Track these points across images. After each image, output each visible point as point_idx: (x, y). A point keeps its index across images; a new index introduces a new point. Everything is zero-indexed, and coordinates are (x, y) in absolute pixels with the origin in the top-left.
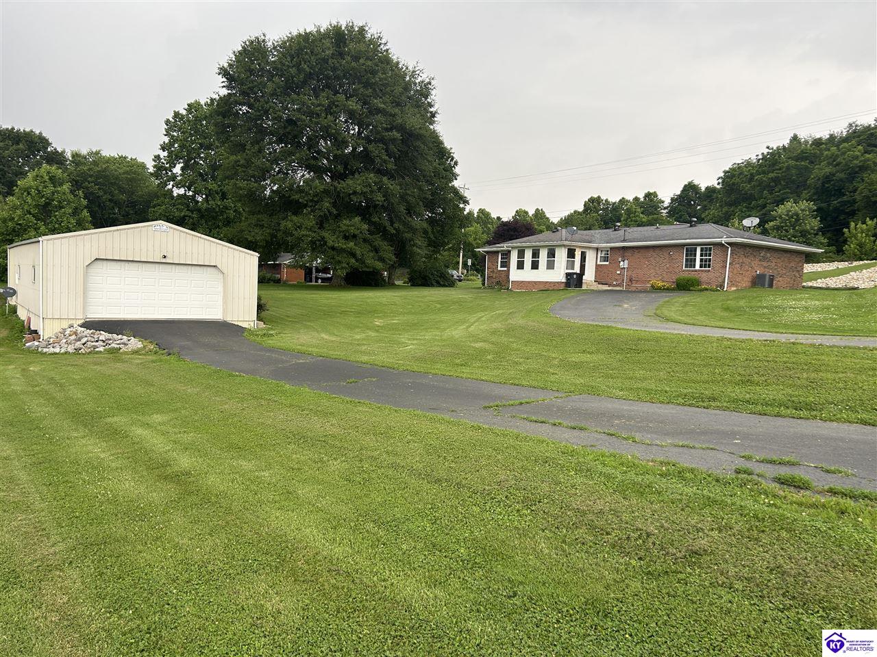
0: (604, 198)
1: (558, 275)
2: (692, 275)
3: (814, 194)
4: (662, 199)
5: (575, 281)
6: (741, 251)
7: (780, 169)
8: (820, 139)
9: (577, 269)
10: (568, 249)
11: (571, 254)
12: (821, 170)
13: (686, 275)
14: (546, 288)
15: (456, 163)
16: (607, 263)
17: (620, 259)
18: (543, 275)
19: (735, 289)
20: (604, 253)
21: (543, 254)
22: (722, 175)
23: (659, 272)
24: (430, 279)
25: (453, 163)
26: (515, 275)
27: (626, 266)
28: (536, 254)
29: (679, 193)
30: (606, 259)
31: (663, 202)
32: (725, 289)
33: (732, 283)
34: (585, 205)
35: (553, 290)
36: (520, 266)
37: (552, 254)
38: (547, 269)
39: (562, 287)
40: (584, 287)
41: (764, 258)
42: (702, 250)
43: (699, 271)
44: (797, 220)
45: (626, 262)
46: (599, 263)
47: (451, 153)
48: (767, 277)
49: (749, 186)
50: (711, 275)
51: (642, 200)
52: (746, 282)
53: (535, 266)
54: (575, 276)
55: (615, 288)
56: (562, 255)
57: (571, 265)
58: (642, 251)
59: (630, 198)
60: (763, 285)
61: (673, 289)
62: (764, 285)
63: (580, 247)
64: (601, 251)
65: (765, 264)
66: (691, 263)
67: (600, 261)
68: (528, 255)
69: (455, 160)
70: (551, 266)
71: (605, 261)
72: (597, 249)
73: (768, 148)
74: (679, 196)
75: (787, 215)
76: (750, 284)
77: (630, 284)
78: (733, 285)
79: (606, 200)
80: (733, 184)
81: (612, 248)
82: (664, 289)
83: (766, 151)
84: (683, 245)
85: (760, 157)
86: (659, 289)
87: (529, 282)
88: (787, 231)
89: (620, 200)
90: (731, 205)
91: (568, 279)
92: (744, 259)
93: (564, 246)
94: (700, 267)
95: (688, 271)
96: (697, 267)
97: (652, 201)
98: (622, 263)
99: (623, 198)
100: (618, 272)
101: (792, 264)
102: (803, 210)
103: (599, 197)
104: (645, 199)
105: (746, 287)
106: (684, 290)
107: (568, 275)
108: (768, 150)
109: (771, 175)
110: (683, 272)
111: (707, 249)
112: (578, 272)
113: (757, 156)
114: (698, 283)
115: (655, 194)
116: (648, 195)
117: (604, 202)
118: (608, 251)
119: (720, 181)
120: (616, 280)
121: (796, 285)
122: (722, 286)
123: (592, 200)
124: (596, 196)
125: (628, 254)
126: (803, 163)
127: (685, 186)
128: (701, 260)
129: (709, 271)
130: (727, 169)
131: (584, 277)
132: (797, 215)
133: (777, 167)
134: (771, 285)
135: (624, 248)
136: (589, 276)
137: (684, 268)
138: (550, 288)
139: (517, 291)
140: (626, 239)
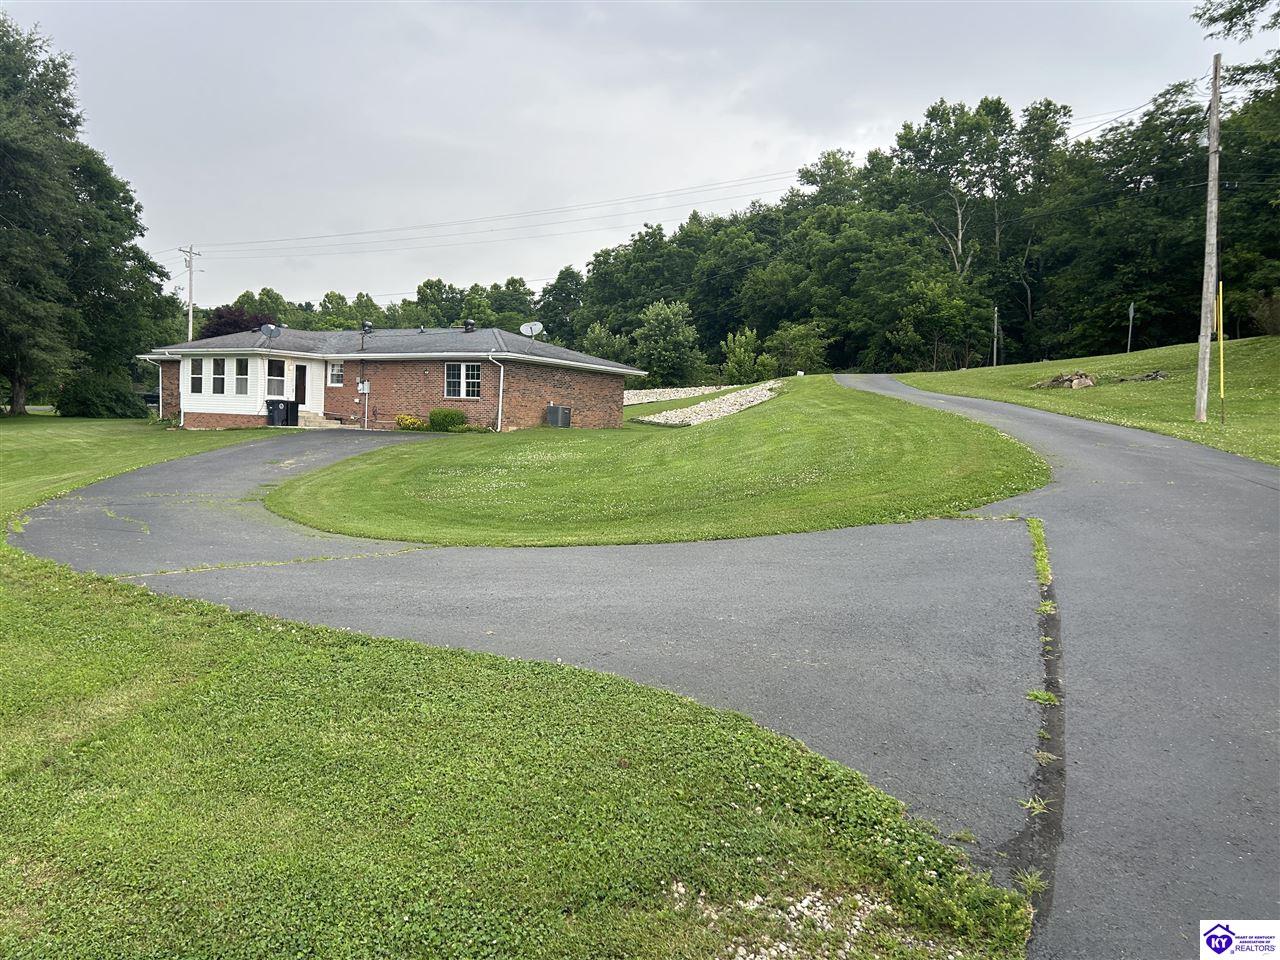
0: (446, 282)
1: (254, 401)
2: (456, 408)
3: (700, 293)
4: (532, 290)
5: (284, 414)
6: (522, 373)
7: (662, 256)
8: (720, 220)
9: (289, 395)
10: (270, 362)
11: (276, 368)
12: (707, 261)
13: (447, 407)
14: (236, 425)
15: (139, 208)
16: (341, 385)
17: (358, 380)
18: (230, 403)
19: (515, 428)
20: (335, 368)
21: (231, 367)
22: (592, 259)
23: (413, 401)
24: (94, 404)
25: (133, 208)
26: (189, 403)
27: (367, 391)
28: (219, 367)
29: (553, 281)
30: (338, 379)
31: (533, 294)
32: (498, 430)
33: (509, 421)
34: (419, 293)
35: (247, 428)
36: (197, 387)
37: (242, 368)
38: (237, 393)
39: (261, 423)
40: (301, 425)
41: (560, 384)
42: (468, 367)
43: (465, 400)
44: (669, 327)
45: (367, 384)
46: (329, 384)
47: (128, 191)
48: (560, 411)
49: (624, 277)
50: (481, 407)
51: (504, 288)
52: (532, 418)
53: (219, 387)
55: (351, 427)
56: (258, 370)
57: (276, 387)
58: (388, 367)
59: (487, 285)
60: (555, 423)
61: (425, 429)
62: (557, 423)
63: (292, 358)
64: (333, 366)
65: (563, 392)
66: (454, 388)
67: (332, 382)
68: (208, 368)
69: (136, 202)
70: (242, 388)
71: (338, 382)
72: (326, 362)
73: (646, 225)
74: (554, 287)
75: (657, 320)
76: (539, 421)
77: (373, 419)
78: (511, 423)
79: (450, 287)
80: (606, 273)
81: (347, 362)
82: (414, 429)
83: (644, 230)
84: (442, 361)
85: (637, 237)
86: (407, 428)
87: (211, 415)
88: (656, 342)
89: (472, 287)
90: (605, 302)
91: (270, 411)
92: (528, 384)
93: (261, 356)
94: (468, 395)
95: (450, 400)
96: (463, 395)
97: (516, 290)
98: (361, 385)
99: (476, 285)
100: (357, 400)
101: (606, 392)
102: (675, 315)
103: (439, 281)
104: (508, 288)
105: (533, 426)
106: (440, 430)
107: (270, 403)
108: (646, 229)
109: (650, 264)
110: (444, 403)
111: (476, 367)
112: (292, 399)
113: (633, 236)
114: (463, 420)
115: (521, 282)
116: (512, 282)
117: (447, 288)
118: (341, 366)
119: (591, 267)
120: (355, 413)
121: (614, 421)
122: (494, 425)
123: (429, 285)
124: (435, 279)
125: (369, 371)
126: (687, 250)
127: (562, 273)
128: (468, 385)
129: (477, 401)
130: (599, 252)
131: (302, 408)
132: (668, 320)
133: (658, 254)
134: (567, 424)
135: (363, 362)
136: (313, 407)
137: (445, 396)
138: (243, 426)
139: (193, 429)
140: (365, 347)
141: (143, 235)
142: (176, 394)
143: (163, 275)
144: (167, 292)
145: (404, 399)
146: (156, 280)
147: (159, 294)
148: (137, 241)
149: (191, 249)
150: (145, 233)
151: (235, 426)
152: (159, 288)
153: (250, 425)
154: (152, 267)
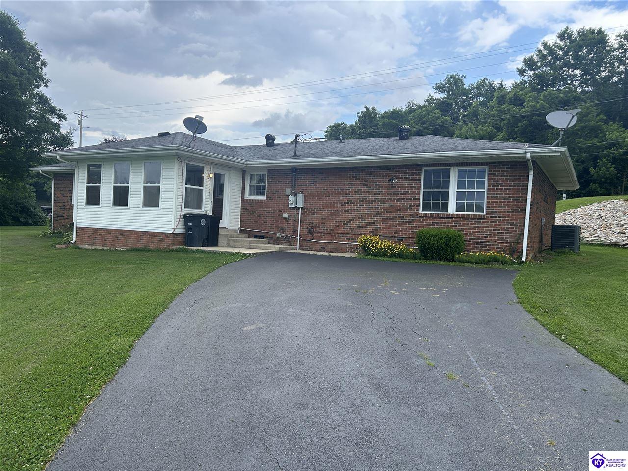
2: (443, 228)
5: (205, 232)
6: (538, 179)
9: (207, 208)
11: (194, 176)
14: (142, 244)
16: (263, 198)
17: (288, 191)
18: (136, 218)
20: (255, 179)
21: (137, 174)
26: (84, 216)
27: (300, 204)
30: (259, 191)
32: (524, 259)
33: (531, 245)
35: (158, 250)
36: (93, 198)
38: (145, 204)
39: (177, 244)
40: (223, 245)
42: (462, 172)
43: (457, 217)
45: (300, 196)
46: (247, 196)
53: (121, 198)
54: (203, 222)
56: (174, 178)
57: (193, 198)
61: (414, 257)
64: (252, 175)
66: (438, 200)
67: (250, 195)
68: (108, 177)
70: (152, 198)
71: (258, 194)
72: (244, 171)
77: (308, 237)
81: (273, 171)
82: (394, 255)
84: (417, 165)
86: (382, 253)
87: (109, 231)
91: (188, 228)
93: (178, 157)
94: (461, 210)
95: (431, 216)
96: (452, 209)
98: (292, 199)
100: (286, 216)
107: (187, 218)
111: (474, 172)
112: (210, 213)
118: (263, 176)
120: (282, 230)
125: (303, 181)
128: (460, 196)
129: (481, 218)
131: (222, 224)
135: (295, 170)
136: (231, 220)
137: (421, 211)
138: (152, 247)
139: (87, 247)
140: (298, 153)
141: (46, 86)
142: (68, 206)
143: (61, 117)
144: (64, 131)
145: (354, 215)
146: (56, 120)
147: (58, 131)
148: (43, 90)
149: (82, 112)
150: (48, 84)
151: (143, 246)
152: (57, 127)
153: (162, 245)
154: (53, 110)
